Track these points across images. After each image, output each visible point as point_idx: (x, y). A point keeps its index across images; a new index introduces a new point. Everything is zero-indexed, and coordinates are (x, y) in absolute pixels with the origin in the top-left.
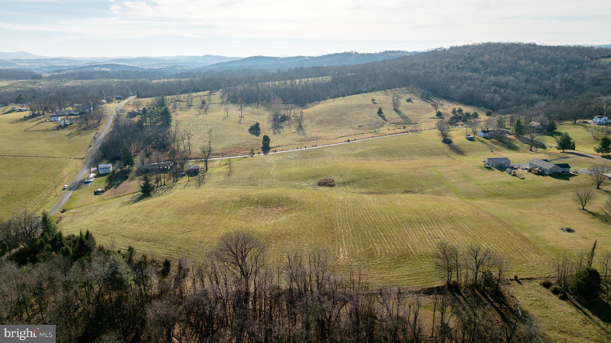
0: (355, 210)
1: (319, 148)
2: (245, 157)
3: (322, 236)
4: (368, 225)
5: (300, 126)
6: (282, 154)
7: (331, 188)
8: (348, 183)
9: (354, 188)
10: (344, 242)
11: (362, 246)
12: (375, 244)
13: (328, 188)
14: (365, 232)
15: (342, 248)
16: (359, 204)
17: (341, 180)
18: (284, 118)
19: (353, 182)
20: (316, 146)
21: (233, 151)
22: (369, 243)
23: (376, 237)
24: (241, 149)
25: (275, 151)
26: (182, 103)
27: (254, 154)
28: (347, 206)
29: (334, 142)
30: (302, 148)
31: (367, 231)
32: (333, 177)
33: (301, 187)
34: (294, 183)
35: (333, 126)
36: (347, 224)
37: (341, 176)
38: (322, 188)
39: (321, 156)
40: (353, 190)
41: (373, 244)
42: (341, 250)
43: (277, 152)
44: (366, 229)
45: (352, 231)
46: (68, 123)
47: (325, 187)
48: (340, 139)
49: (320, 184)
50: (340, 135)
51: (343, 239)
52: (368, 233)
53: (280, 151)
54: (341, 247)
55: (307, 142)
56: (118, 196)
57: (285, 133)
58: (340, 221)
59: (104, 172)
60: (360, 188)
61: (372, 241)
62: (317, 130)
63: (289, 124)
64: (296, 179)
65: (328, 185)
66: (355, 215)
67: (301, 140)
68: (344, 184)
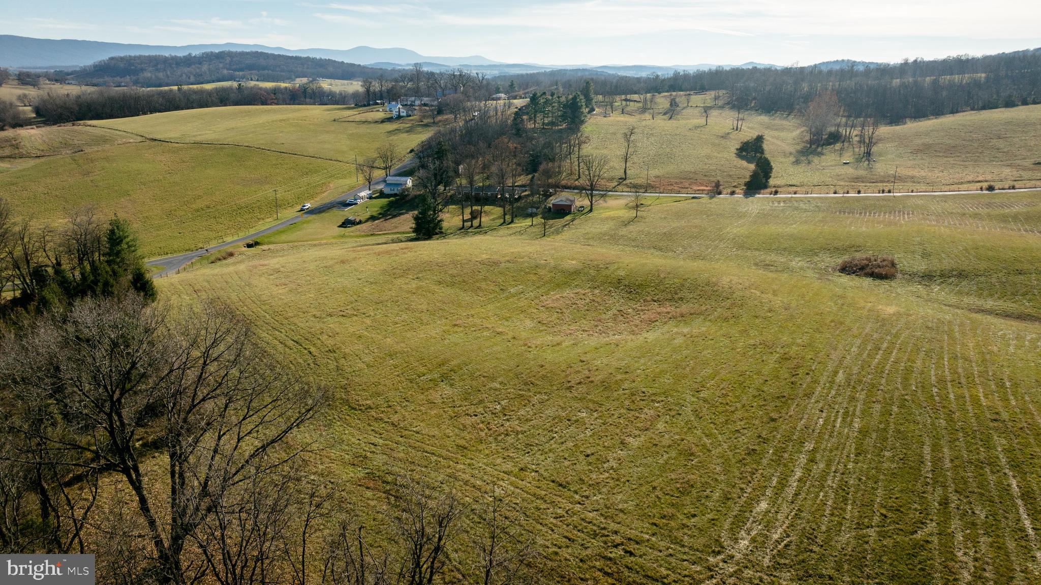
0: (922, 354)
1: (894, 196)
2: (693, 198)
3: (722, 419)
4: (950, 419)
5: (868, 154)
6: (785, 201)
7: (878, 282)
8: (942, 276)
9: (960, 293)
10: (798, 473)
11: (876, 519)
12: (955, 524)
13: (867, 282)
14: (927, 450)
15: (773, 502)
16: (951, 337)
17: (921, 266)
18: (835, 138)
19: (962, 275)
20: (889, 192)
21: (676, 183)
22: (925, 512)
23: (973, 485)
24: (695, 181)
25: (776, 193)
26: (632, 104)
27: (720, 193)
28: (897, 336)
29: (946, 189)
30: (848, 193)
31: (936, 448)
32: (897, 257)
33: (786, 269)
34: (772, 257)
35: (957, 159)
36: (852, 399)
37: (925, 255)
38: (845, 279)
39: (892, 211)
40: (953, 299)
41: (944, 523)
42: (764, 505)
43: (778, 196)
44: (937, 438)
45: (864, 432)
46: (404, 114)
47: (857, 278)
48: (965, 186)
49: (846, 269)
50: (970, 178)
51: (803, 459)
52: (937, 461)
53: (790, 193)
54: (769, 492)
55: (868, 184)
56: (372, 235)
57: (823, 164)
58: (832, 382)
59: (392, 192)
60: (980, 296)
61: (945, 503)
62: (910, 163)
63: (842, 149)
64: (785, 249)
65: (872, 275)
66: (908, 371)
67: (857, 179)
68: (928, 277)
